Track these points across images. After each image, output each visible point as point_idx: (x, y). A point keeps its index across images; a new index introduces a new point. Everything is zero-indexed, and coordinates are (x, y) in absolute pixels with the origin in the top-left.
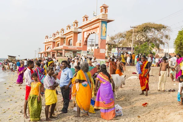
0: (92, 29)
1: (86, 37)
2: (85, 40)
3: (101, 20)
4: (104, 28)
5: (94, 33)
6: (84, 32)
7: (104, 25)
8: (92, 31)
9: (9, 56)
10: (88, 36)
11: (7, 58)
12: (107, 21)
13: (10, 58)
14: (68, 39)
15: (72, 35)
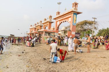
0: (64, 19)
1: (59, 24)
2: (58, 26)
3: (73, 12)
4: (75, 18)
5: (65, 21)
6: (57, 21)
7: (75, 16)
8: (64, 21)
9: (11, 35)
10: (60, 24)
11: (10, 35)
12: (77, 13)
13: (11, 36)
14: (45, 26)
15: (48, 24)
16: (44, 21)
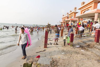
16: (70, 12)
